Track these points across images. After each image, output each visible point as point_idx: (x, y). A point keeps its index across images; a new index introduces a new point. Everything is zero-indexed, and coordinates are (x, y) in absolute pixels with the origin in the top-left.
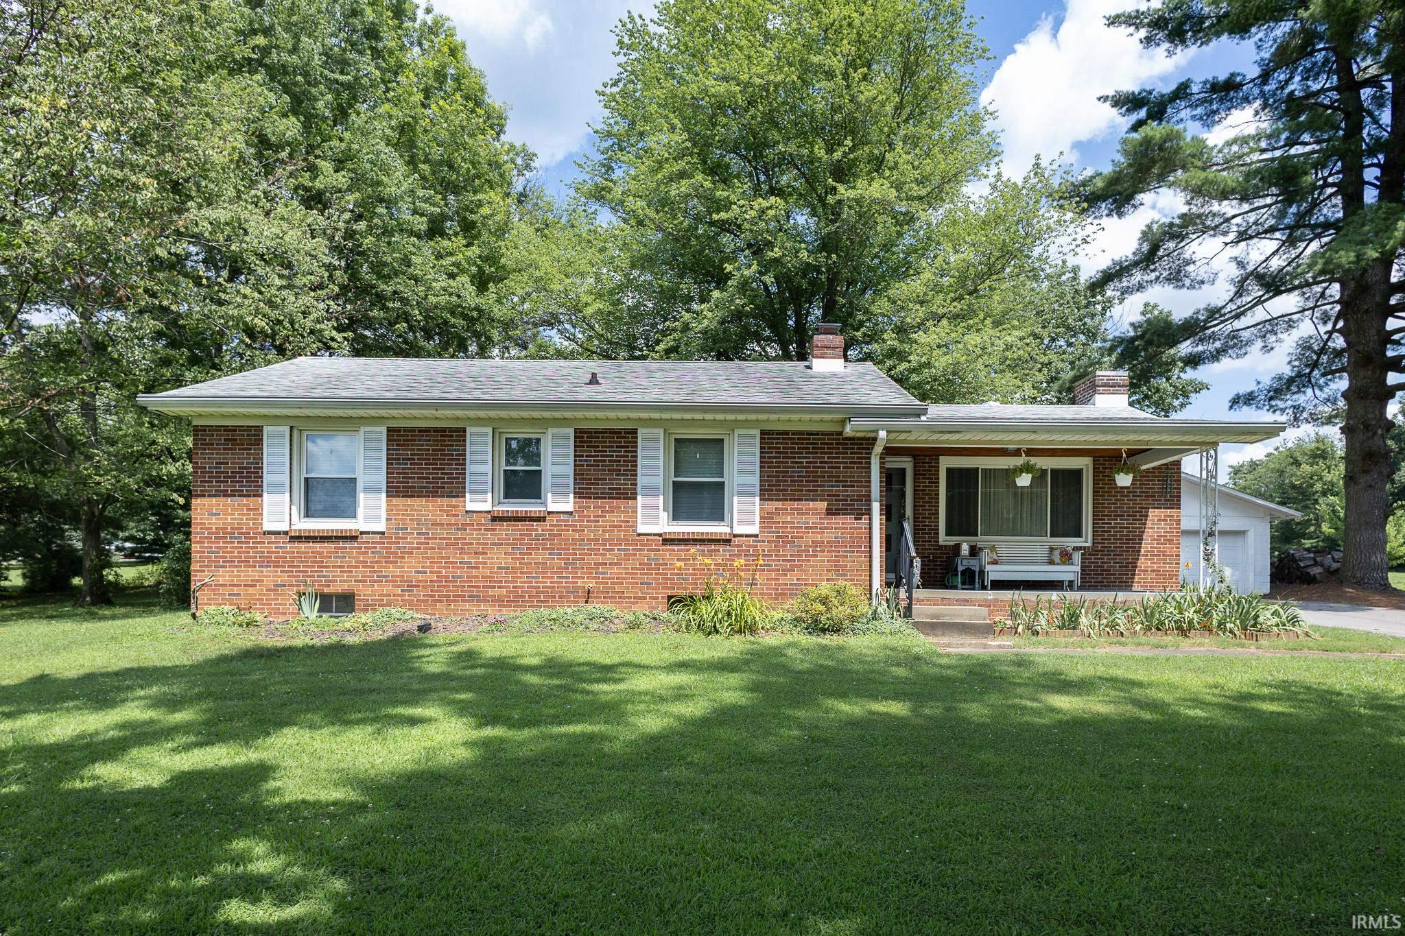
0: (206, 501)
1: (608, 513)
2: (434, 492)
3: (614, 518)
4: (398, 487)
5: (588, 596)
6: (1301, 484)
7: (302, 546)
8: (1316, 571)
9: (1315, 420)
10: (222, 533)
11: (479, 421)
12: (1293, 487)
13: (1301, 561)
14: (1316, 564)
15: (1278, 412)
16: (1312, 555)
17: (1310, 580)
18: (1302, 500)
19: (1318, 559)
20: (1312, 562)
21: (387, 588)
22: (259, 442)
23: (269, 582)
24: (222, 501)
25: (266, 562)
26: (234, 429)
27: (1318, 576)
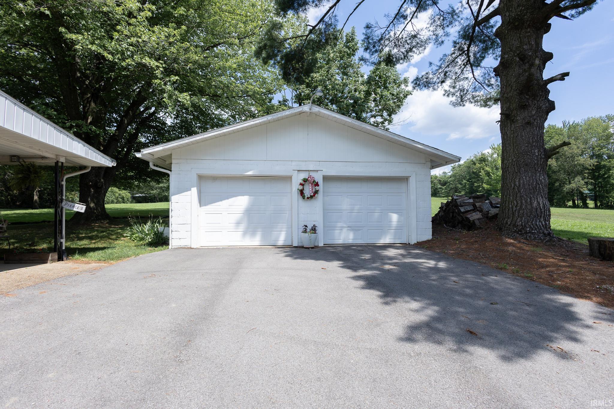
6: (477, 171)
8: (475, 216)
9: (475, 102)
12: (473, 173)
13: (462, 206)
14: (475, 209)
15: (450, 96)
16: (471, 201)
17: (470, 226)
18: (477, 178)
19: (477, 204)
20: (471, 208)
27: (477, 222)
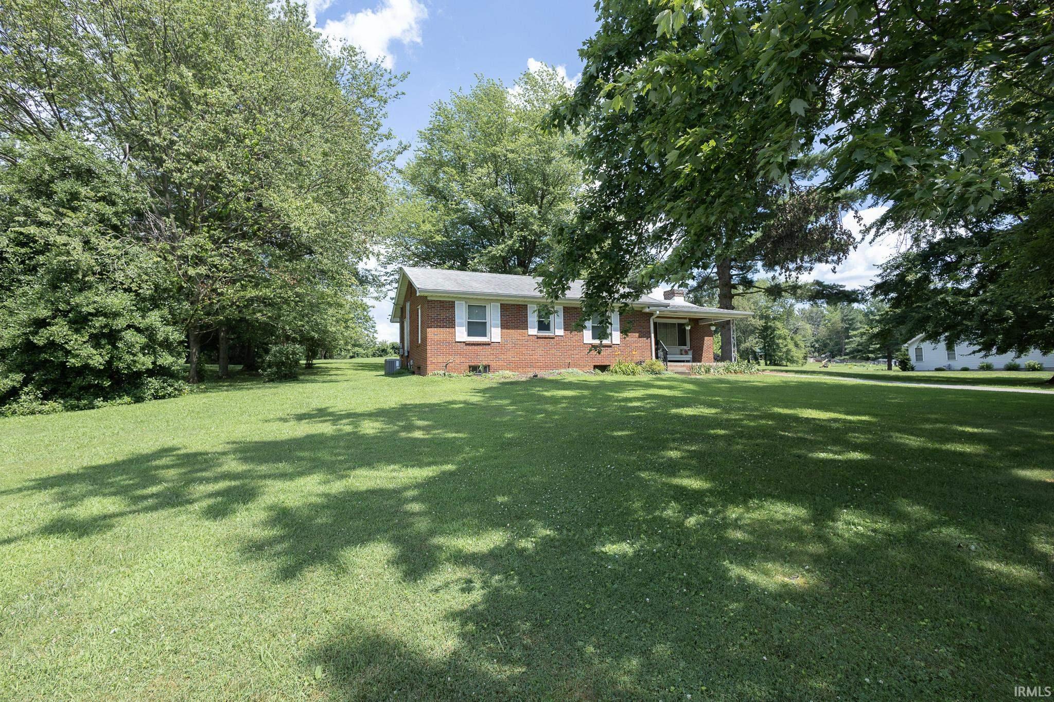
0: (432, 329)
1: (575, 335)
2: (517, 328)
3: (576, 338)
4: (504, 326)
5: (569, 366)
7: (470, 347)
10: (439, 342)
11: (532, 303)
21: (501, 363)
22: (453, 307)
23: (458, 361)
24: (439, 329)
25: (457, 354)
26: (443, 302)
